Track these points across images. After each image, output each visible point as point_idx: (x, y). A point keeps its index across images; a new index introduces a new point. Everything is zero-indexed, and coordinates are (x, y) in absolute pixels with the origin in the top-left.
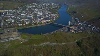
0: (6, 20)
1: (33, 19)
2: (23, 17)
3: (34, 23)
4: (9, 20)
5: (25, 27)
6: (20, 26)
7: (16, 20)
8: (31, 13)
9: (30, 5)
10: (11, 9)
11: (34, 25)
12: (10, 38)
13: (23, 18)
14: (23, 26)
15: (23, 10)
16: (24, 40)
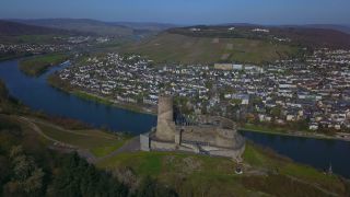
0: (226, 96)
1: (320, 109)
2: (284, 93)
3: (320, 125)
4: (234, 96)
5: (277, 132)
6: (264, 123)
7: (254, 101)
8: (321, 84)
9: (323, 56)
10: (252, 64)
11: (318, 131)
12: (205, 144)
13: (283, 99)
14: (273, 125)
15: (289, 72)
16: (249, 170)
